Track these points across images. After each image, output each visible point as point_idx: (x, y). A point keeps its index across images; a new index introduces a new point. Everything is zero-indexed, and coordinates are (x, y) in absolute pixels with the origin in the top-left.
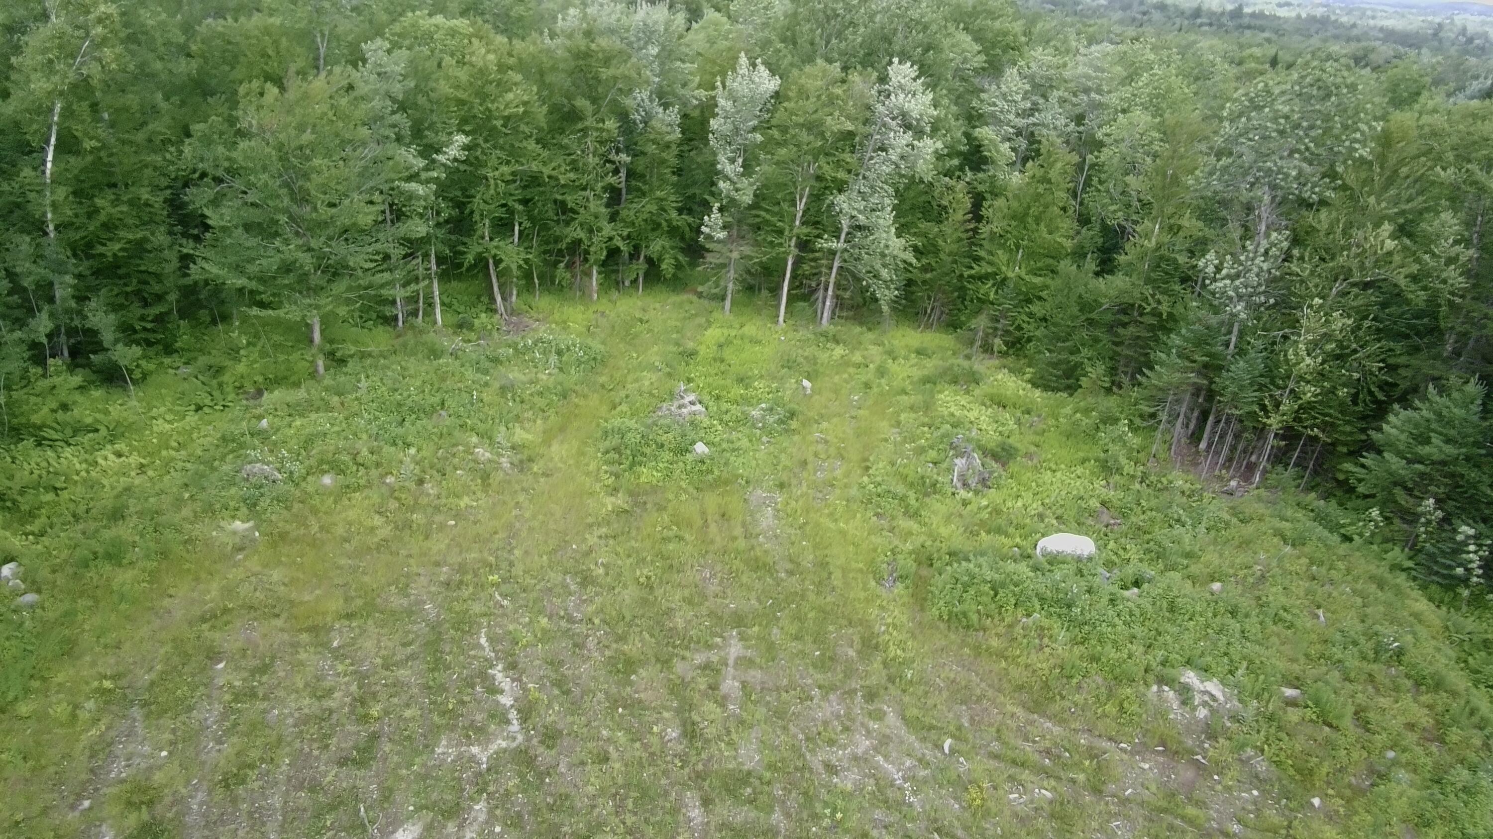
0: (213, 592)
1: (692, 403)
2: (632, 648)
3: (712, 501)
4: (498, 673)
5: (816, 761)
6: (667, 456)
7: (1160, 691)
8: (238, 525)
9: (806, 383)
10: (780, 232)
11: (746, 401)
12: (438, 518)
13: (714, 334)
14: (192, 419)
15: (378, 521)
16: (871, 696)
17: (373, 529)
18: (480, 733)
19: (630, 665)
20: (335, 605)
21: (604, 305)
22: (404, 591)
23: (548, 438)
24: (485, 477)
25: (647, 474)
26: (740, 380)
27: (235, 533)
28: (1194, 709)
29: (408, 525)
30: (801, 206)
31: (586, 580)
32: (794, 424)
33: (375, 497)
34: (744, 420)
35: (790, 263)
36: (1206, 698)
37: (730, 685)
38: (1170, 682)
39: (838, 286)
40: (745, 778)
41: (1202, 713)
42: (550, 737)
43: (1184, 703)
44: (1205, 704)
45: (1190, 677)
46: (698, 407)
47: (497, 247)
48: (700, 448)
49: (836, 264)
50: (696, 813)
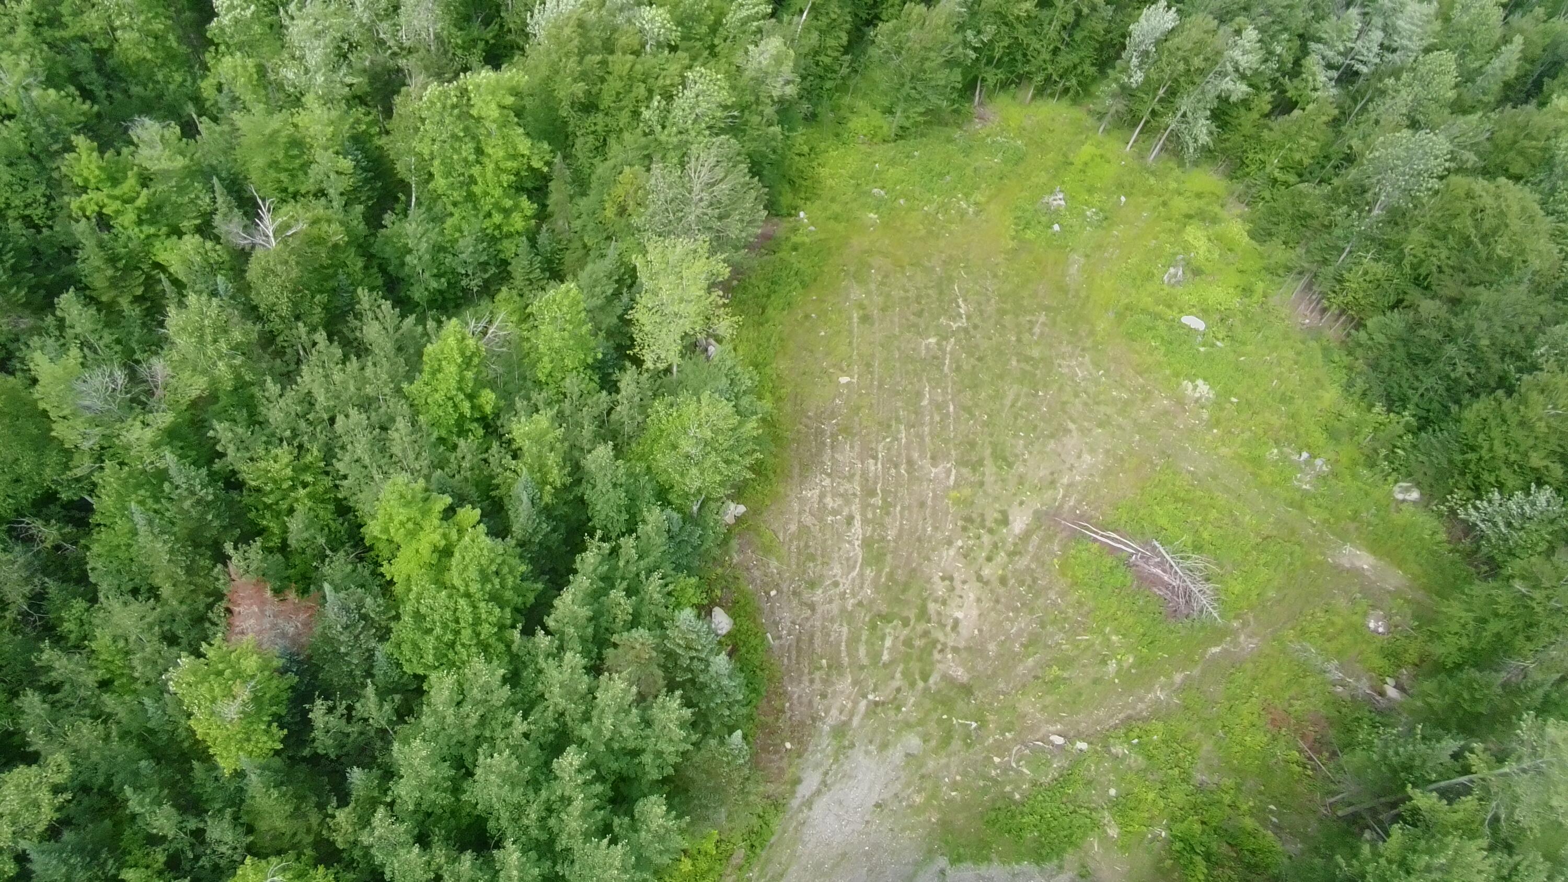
0: (866, 241)
1: (1060, 199)
2: (1008, 306)
3: (1053, 255)
4: (960, 301)
5: (1056, 362)
7: (1187, 383)
8: (872, 215)
9: (1123, 199)
11: (1087, 203)
13: (1087, 150)
15: (921, 227)
16: (1083, 350)
17: (919, 230)
18: (955, 321)
20: (907, 259)
21: (1031, 106)
22: (930, 260)
23: (990, 201)
25: (1029, 235)
26: (1089, 189)
27: (871, 218)
28: (1195, 393)
29: (932, 232)
31: (995, 276)
33: (920, 215)
34: (1082, 215)
35: (1143, 121)
37: (1037, 330)
40: (1032, 359)
42: (976, 327)
46: (1062, 202)
48: (1056, 227)
49: (1169, 130)
50: (1014, 363)
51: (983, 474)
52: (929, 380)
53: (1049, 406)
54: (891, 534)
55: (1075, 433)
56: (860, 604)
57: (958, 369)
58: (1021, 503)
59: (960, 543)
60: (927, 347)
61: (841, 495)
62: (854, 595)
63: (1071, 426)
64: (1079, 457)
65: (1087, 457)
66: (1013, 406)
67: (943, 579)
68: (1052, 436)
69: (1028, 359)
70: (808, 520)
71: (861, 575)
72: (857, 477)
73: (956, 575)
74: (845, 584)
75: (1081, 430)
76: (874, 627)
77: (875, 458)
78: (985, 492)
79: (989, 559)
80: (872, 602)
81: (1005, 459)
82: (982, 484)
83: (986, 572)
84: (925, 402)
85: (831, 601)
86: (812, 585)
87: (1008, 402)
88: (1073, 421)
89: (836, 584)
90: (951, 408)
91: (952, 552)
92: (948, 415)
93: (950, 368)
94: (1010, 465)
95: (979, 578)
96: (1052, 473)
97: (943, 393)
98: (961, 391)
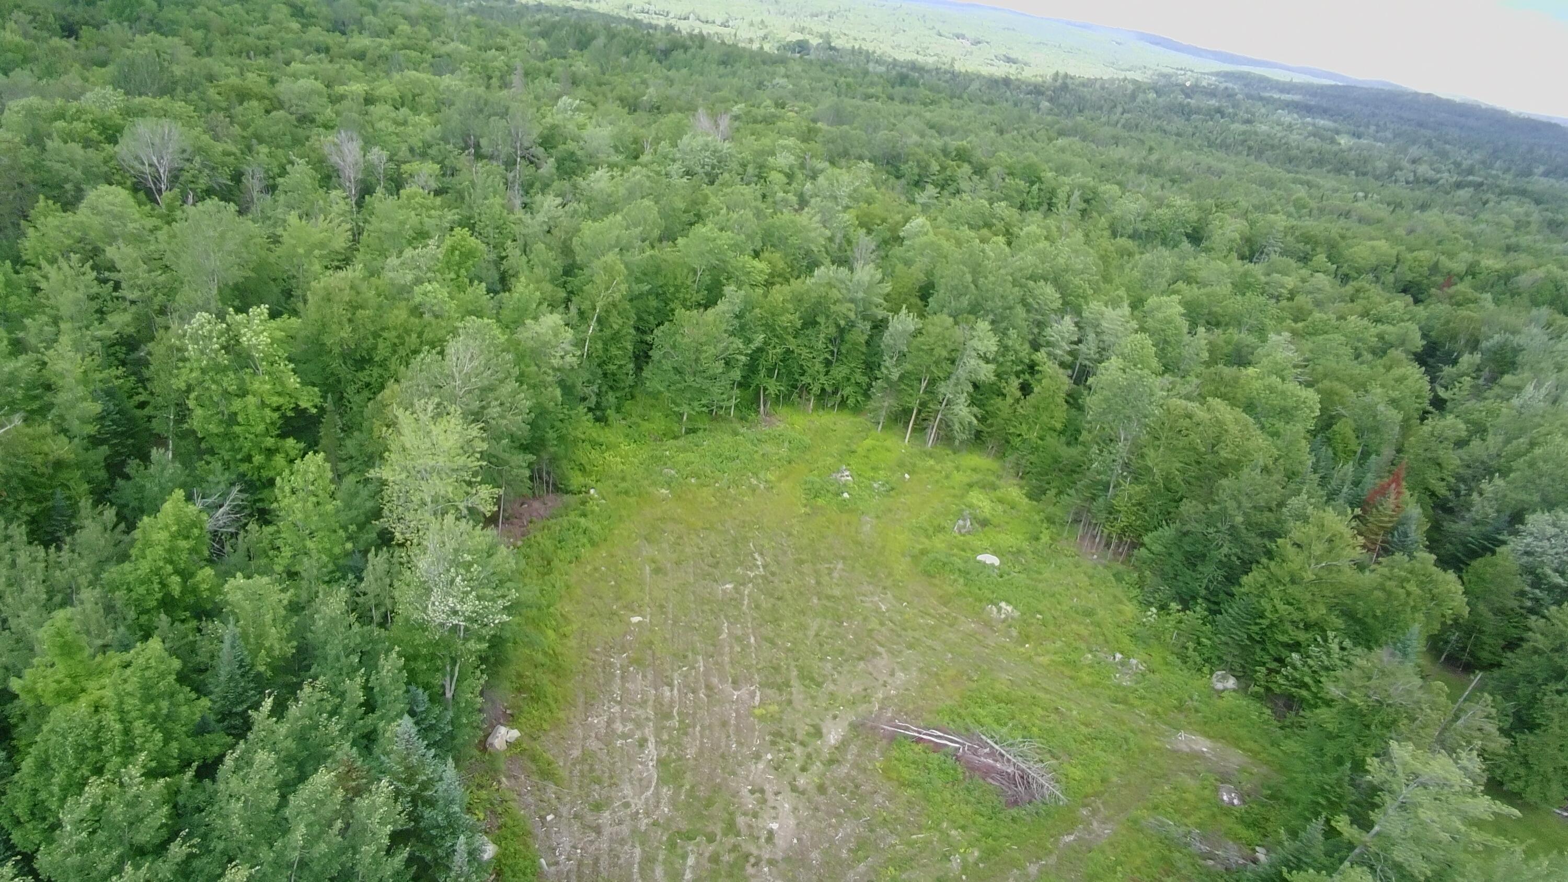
0: (658, 511)
1: (847, 475)
2: (804, 557)
3: (845, 517)
4: (756, 556)
5: (858, 599)
6: (830, 495)
7: (991, 607)
8: (664, 491)
9: (907, 476)
10: (911, 396)
11: (873, 479)
12: (735, 502)
13: (869, 442)
14: (634, 446)
15: (713, 499)
16: (885, 588)
17: (711, 502)
18: (751, 570)
19: (802, 562)
20: (700, 524)
21: (815, 417)
22: (723, 525)
23: (780, 480)
24: (754, 490)
26: (874, 469)
27: (663, 493)
28: (1000, 615)
29: (724, 503)
30: (923, 386)
31: (790, 535)
32: (892, 493)
33: (712, 490)
34: (871, 487)
35: (915, 412)
36: (1006, 612)
37: (836, 575)
39: (939, 428)
40: (834, 597)
41: (1003, 616)
42: (773, 574)
44: (1004, 613)
45: (1003, 604)
46: (849, 478)
47: (766, 381)
48: (846, 495)
49: (939, 417)
50: (815, 601)
51: (791, 694)
52: (727, 617)
53: (855, 634)
54: (691, 753)
55: (885, 655)
56: (655, 824)
57: (758, 607)
58: (835, 717)
59: (769, 757)
60: (724, 591)
61: (632, 720)
62: (647, 814)
63: (880, 649)
64: (892, 674)
65: (900, 675)
66: (817, 635)
67: (752, 792)
68: (861, 658)
69: (829, 598)
70: (593, 744)
71: (657, 794)
72: (651, 703)
73: (767, 787)
74: (638, 804)
75: (890, 652)
76: (672, 845)
77: (671, 685)
78: (793, 709)
79: (803, 769)
80: (670, 820)
81: (812, 679)
82: (790, 702)
83: (801, 781)
84: (724, 636)
85: (620, 823)
86: (598, 807)
87: (811, 633)
88: (882, 645)
89: (627, 805)
90: (752, 640)
91: (761, 766)
92: (749, 645)
93: (749, 606)
94: (819, 685)
95: (794, 789)
96: (865, 690)
97: (743, 628)
98: (761, 625)
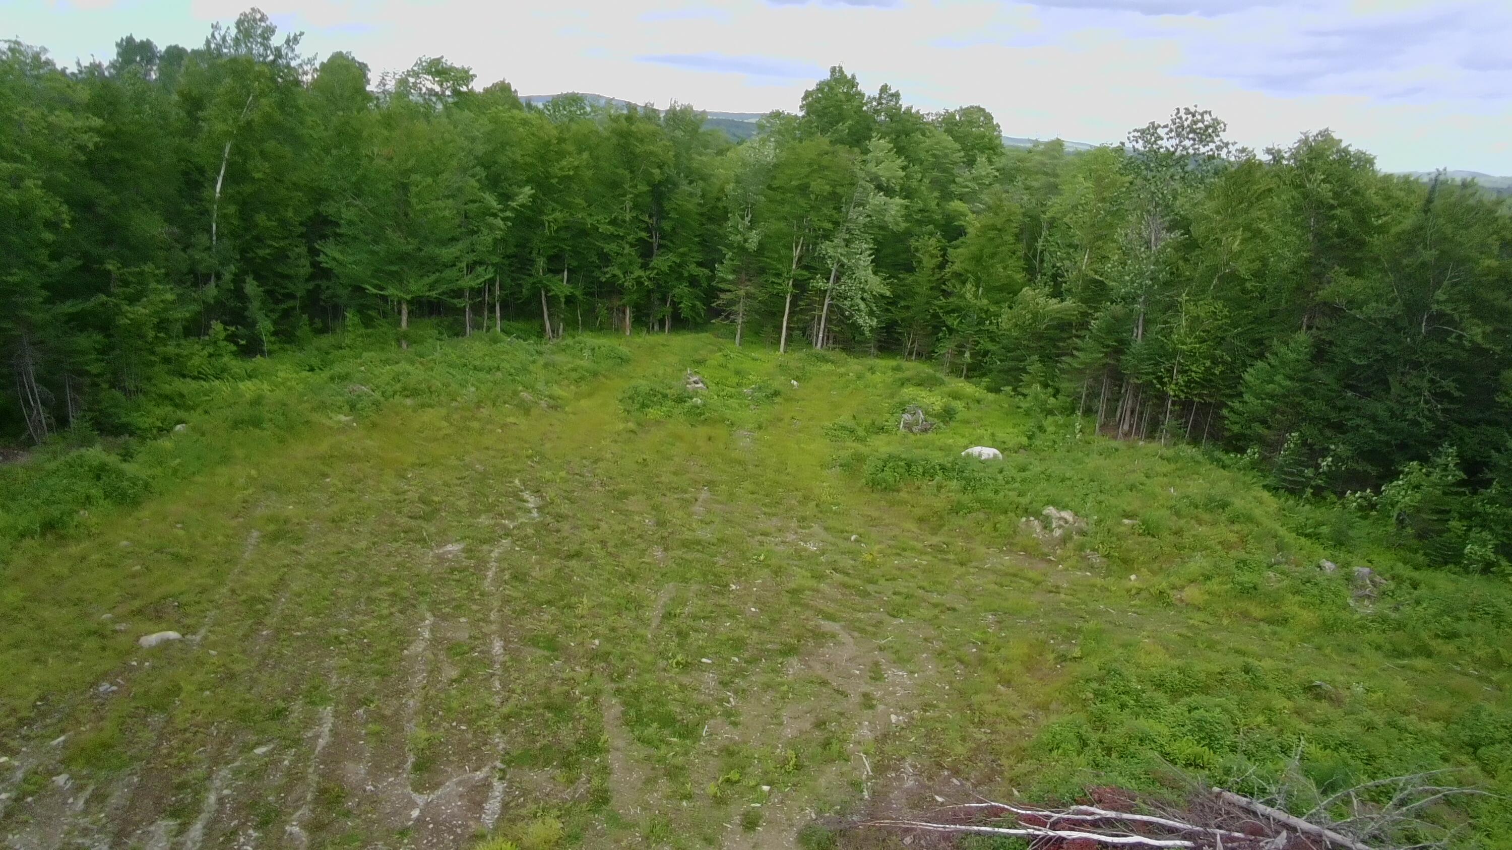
0: (324, 447)
1: (696, 382)
2: (627, 487)
3: (702, 431)
4: (526, 495)
5: (754, 541)
6: (670, 403)
7: (1028, 521)
8: (342, 418)
9: (795, 382)
10: (778, 275)
11: (741, 384)
12: (489, 427)
13: (723, 354)
14: (305, 374)
15: (445, 424)
16: (803, 519)
17: (439, 429)
18: (511, 515)
19: (625, 494)
20: (411, 459)
21: (634, 339)
22: (460, 458)
23: (578, 396)
24: (527, 409)
26: (737, 373)
27: (340, 422)
28: (1052, 531)
29: (467, 428)
30: (796, 253)
32: (777, 399)
33: (443, 411)
34: (738, 396)
35: (788, 301)
36: (1062, 523)
37: (698, 508)
38: (1037, 514)
39: (828, 320)
40: (699, 542)
41: (1058, 533)
42: (559, 517)
43: (1045, 528)
44: (1060, 527)
45: (1050, 510)
46: (700, 385)
47: (549, 281)
48: (697, 400)
49: (827, 301)
50: (658, 553)
51: (605, 770)
52: (434, 607)
53: (760, 602)
55: (844, 637)
57: (519, 577)
60: (441, 559)
63: (827, 626)
64: (876, 676)
65: (896, 674)
66: (668, 616)
68: (789, 651)
69: (686, 545)
75: (852, 626)
78: (614, 819)
81: (668, 721)
82: (601, 799)
84: (418, 647)
87: (653, 614)
88: (830, 617)
90: (497, 646)
92: (487, 660)
93: (498, 581)
94: (689, 732)
96: (820, 724)
97: (475, 623)
98: (524, 612)
